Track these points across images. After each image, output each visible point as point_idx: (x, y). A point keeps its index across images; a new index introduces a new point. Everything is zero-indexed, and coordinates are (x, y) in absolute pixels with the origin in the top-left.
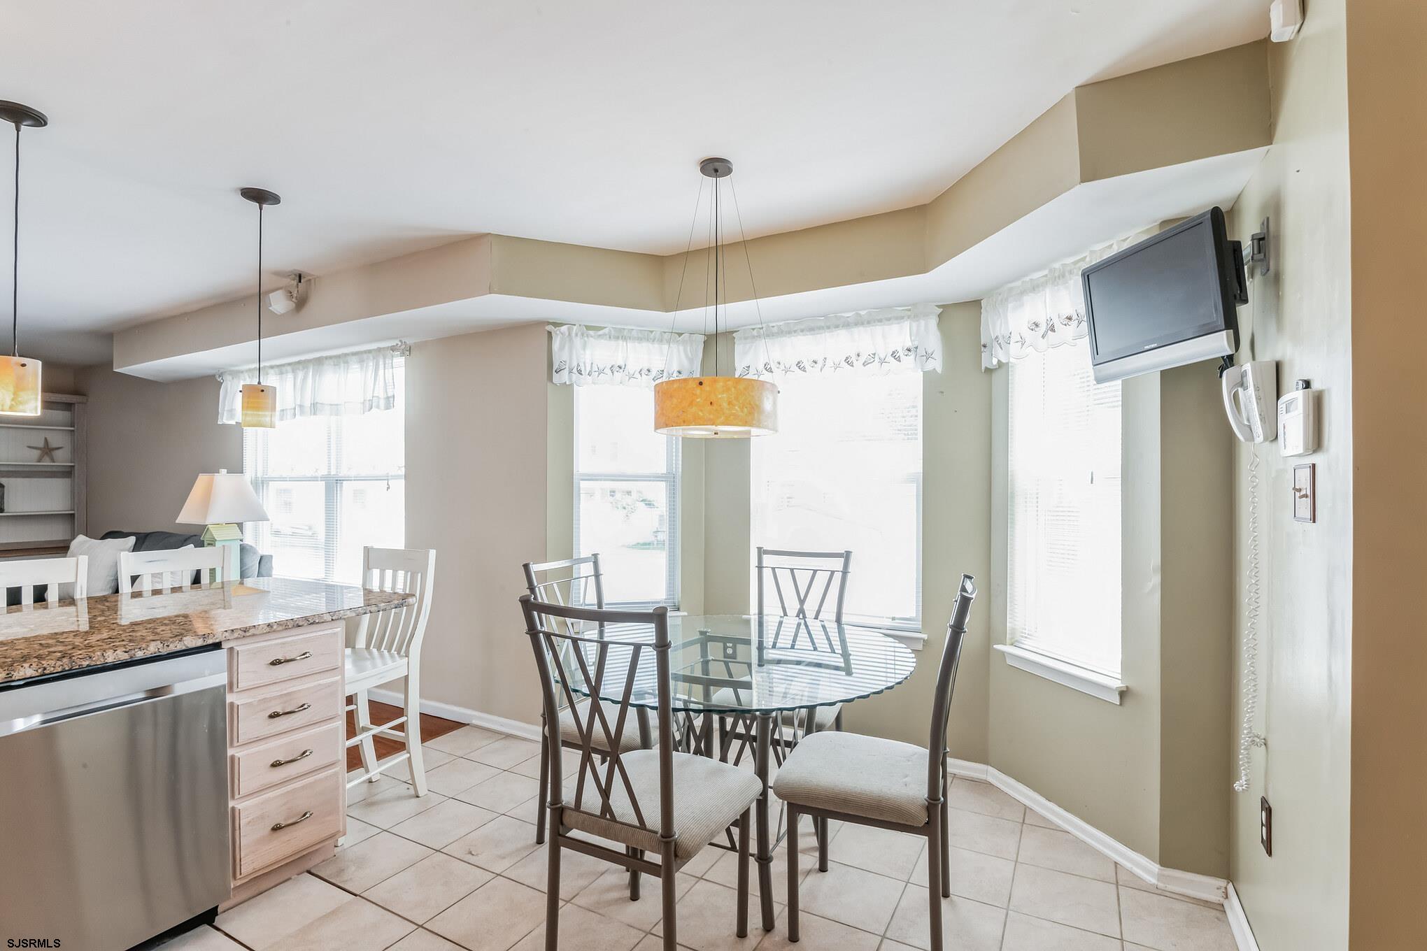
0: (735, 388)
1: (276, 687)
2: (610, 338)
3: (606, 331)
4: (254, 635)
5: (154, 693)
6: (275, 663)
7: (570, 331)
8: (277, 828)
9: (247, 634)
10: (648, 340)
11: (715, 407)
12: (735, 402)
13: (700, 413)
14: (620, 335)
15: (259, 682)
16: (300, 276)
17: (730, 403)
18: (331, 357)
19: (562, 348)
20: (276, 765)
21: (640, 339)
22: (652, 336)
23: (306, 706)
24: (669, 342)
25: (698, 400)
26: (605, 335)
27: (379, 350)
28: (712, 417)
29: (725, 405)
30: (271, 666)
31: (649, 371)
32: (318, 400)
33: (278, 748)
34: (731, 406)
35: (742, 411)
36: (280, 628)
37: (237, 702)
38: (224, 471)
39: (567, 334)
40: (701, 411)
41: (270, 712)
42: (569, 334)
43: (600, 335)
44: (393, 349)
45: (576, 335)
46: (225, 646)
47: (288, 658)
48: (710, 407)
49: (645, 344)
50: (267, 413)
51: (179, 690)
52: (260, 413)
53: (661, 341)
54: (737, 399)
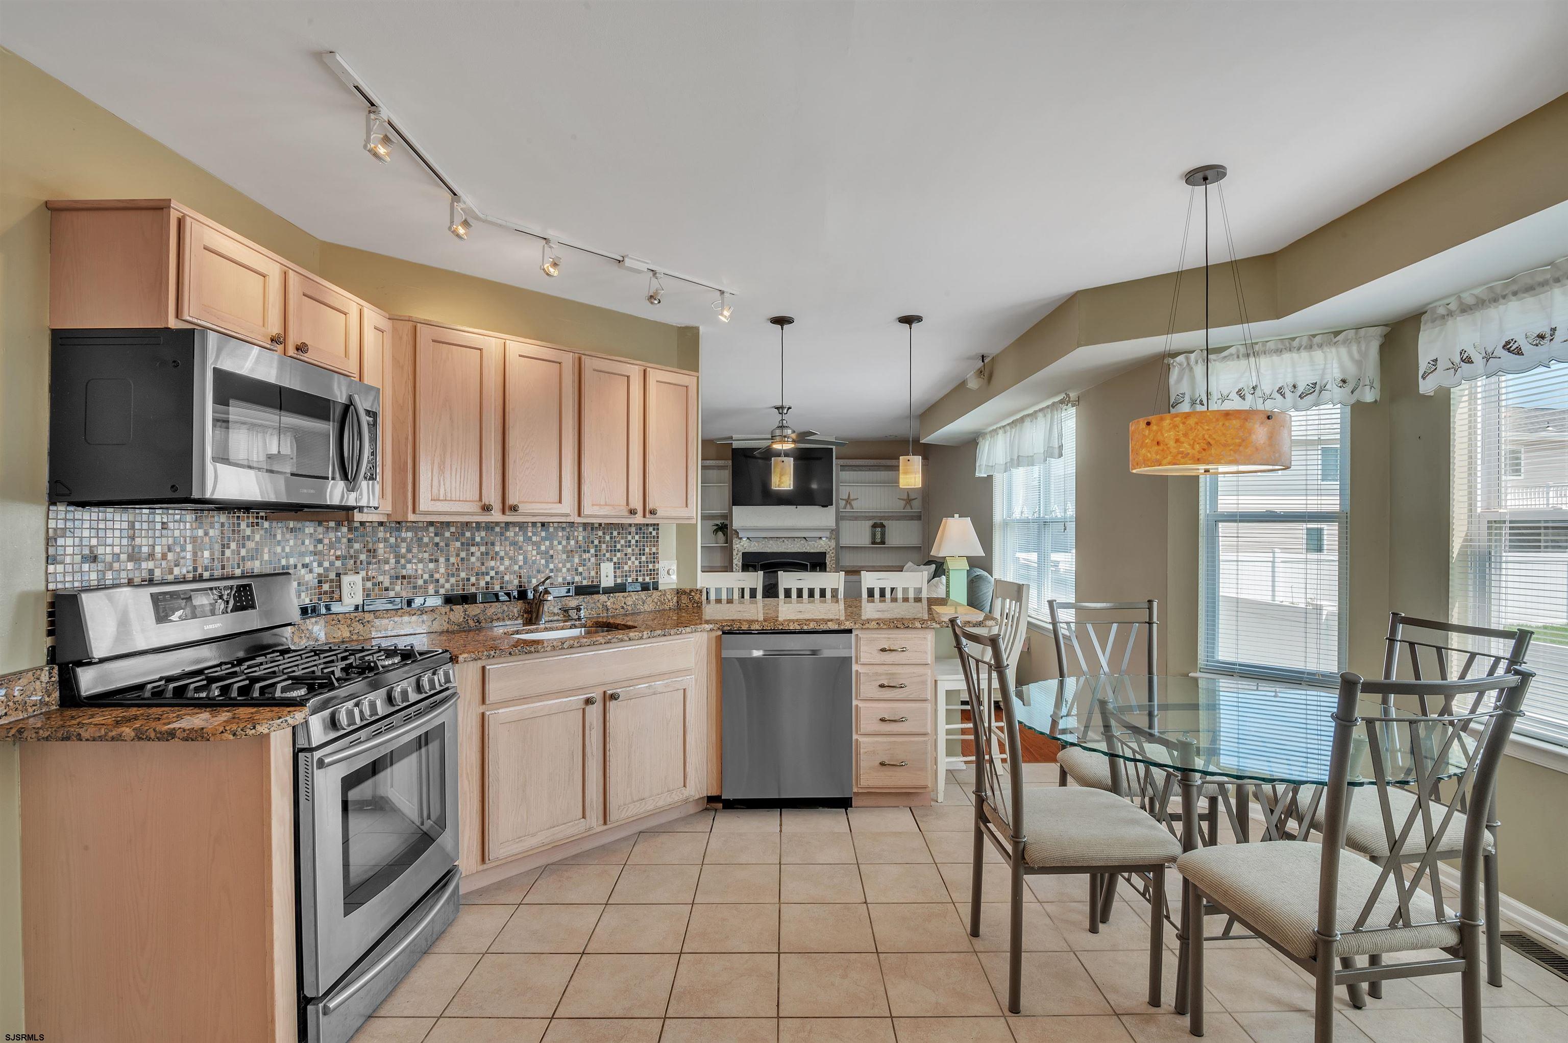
0: (1184, 423)
1: (886, 668)
2: (1238, 357)
3: (1232, 350)
4: (868, 628)
5: (814, 652)
6: (883, 650)
7: (1188, 359)
8: (882, 764)
9: (864, 627)
10: (1290, 350)
11: (1161, 448)
12: (1182, 439)
13: (1149, 454)
14: (1251, 351)
15: (873, 661)
16: (983, 357)
17: (1177, 441)
18: (1028, 415)
19: (1179, 380)
20: (883, 720)
21: (1279, 351)
22: (1296, 343)
23: (903, 686)
24: (1320, 346)
25: (1146, 441)
26: (1231, 355)
27: (1054, 404)
28: (1158, 457)
29: (1172, 443)
30: (881, 652)
31: (1294, 386)
32: (1020, 454)
33: (884, 710)
34: (1179, 444)
35: (1193, 448)
36: (885, 627)
37: (860, 671)
38: (957, 516)
39: (1185, 364)
40: (1149, 452)
41: (880, 683)
42: (1188, 364)
43: (1225, 357)
44: (1062, 402)
45: (1197, 362)
46: (854, 633)
47: (892, 649)
48: (1156, 448)
49: (1287, 356)
50: (911, 476)
51: (827, 653)
52: (908, 476)
53: (1310, 347)
54: (1186, 435)
